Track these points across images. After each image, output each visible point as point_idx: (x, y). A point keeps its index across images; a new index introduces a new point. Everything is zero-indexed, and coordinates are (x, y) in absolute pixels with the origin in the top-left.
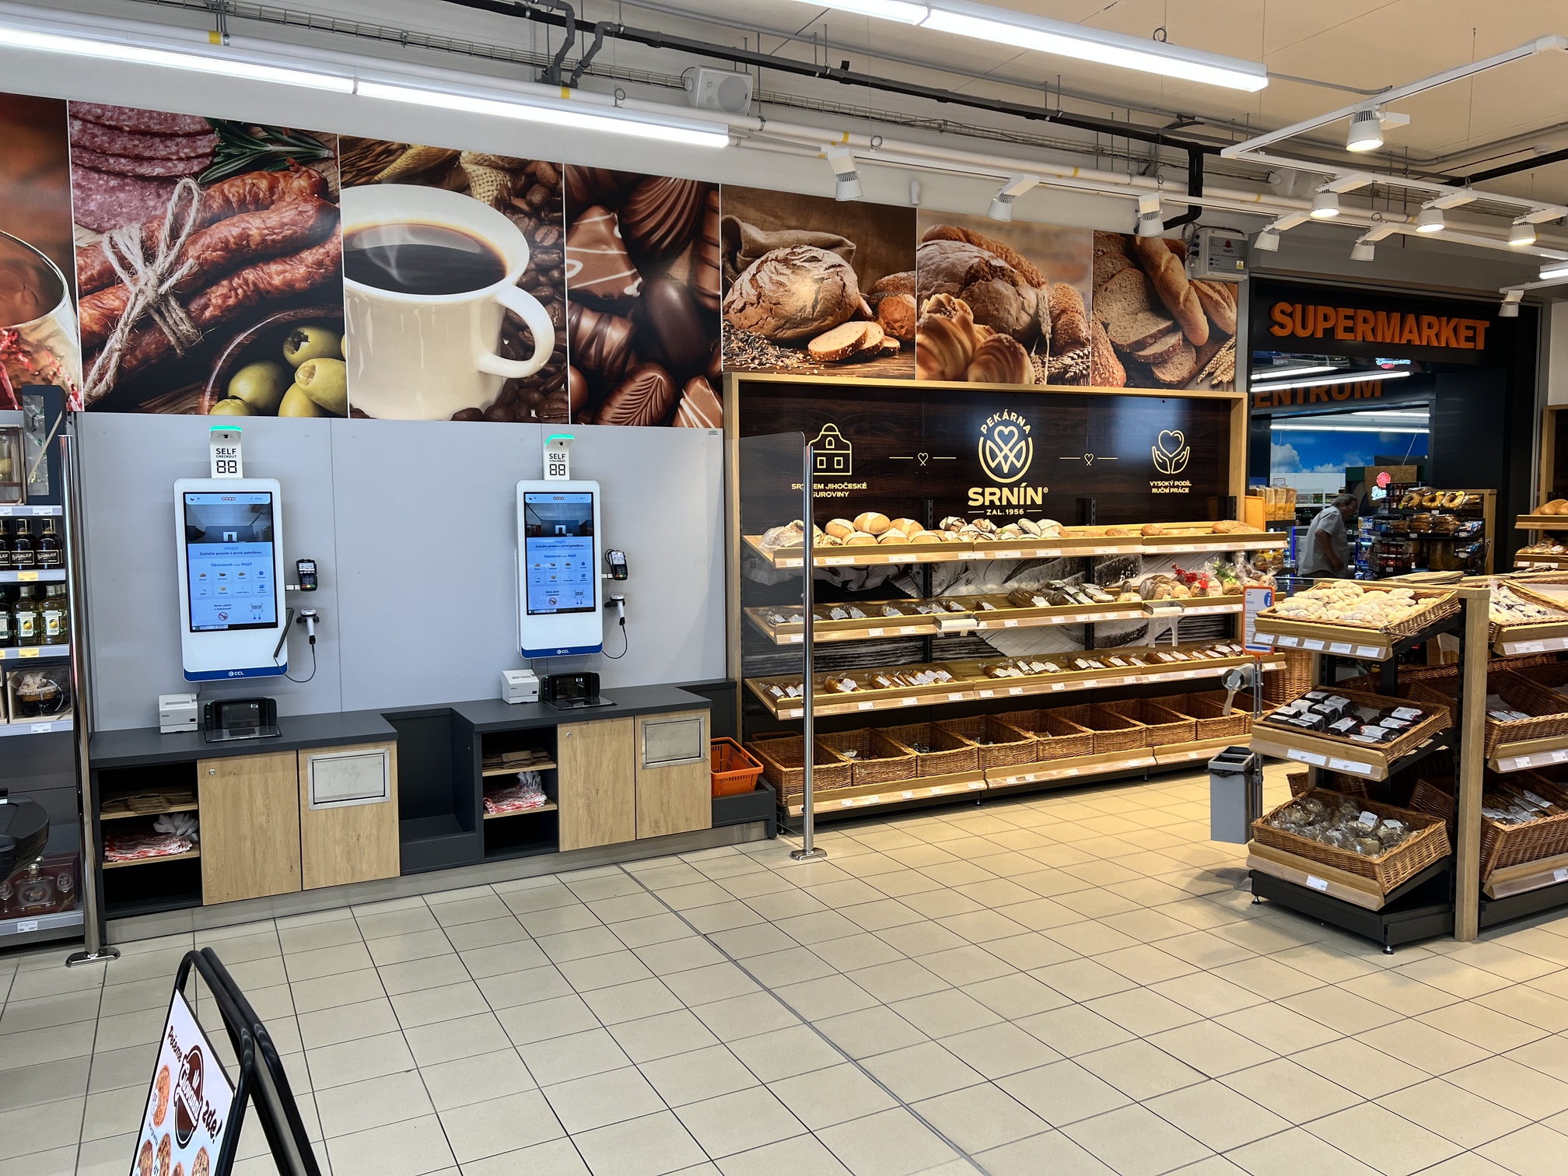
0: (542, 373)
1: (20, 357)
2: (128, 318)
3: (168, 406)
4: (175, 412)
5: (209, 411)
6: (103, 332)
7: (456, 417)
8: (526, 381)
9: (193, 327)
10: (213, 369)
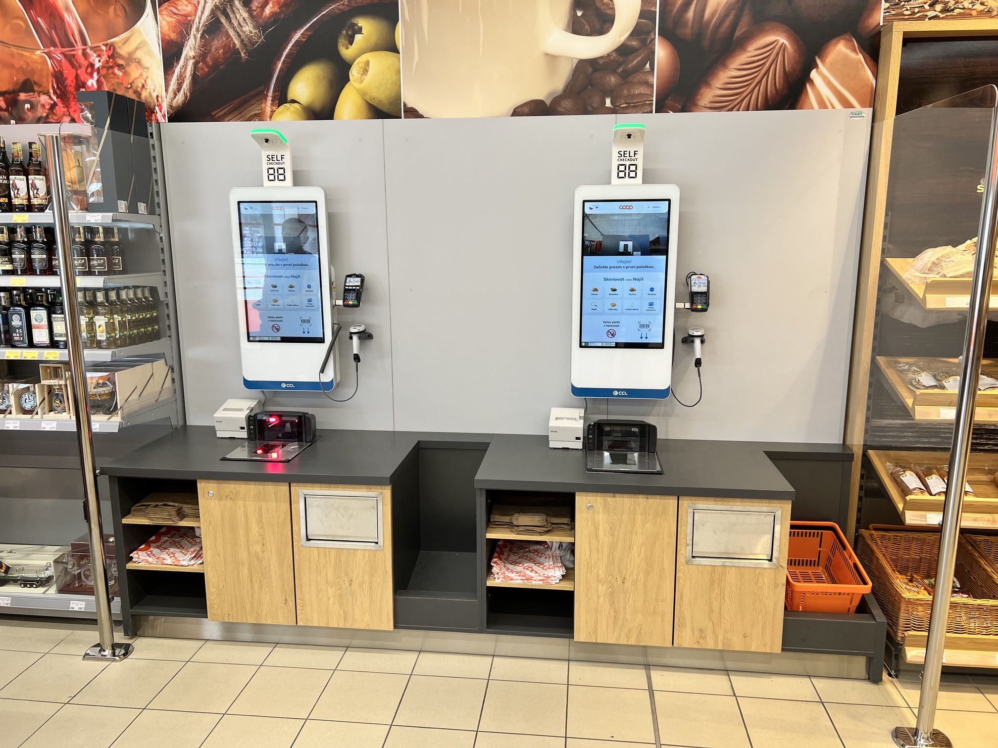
0: (623, 50)
1: (116, 71)
2: (199, 23)
3: (236, 113)
4: (242, 119)
5: (271, 117)
6: (179, 40)
7: (516, 112)
8: (601, 61)
9: (255, 27)
10: (274, 71)
